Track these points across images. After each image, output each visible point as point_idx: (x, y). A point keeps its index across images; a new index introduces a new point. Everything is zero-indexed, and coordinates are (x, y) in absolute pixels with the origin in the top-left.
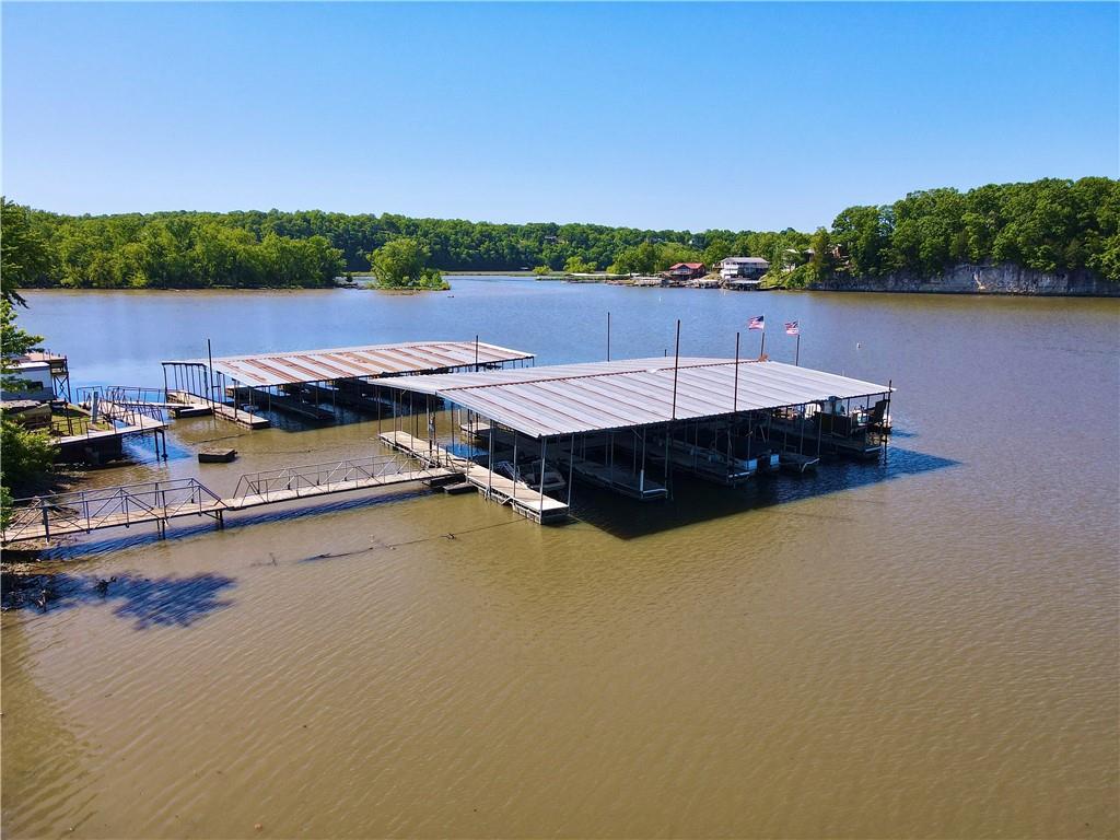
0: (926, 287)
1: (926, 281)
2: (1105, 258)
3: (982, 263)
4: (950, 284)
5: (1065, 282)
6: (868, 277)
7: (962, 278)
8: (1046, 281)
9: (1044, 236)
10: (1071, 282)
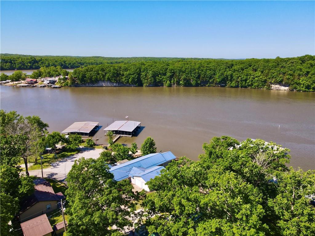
0: (94, 85)
1: (94, 84)
2: (123, 80)
3: (104, 81)
4: (99, 85)
5: (117, 84)
6: (82, 84)
7: (100, 84)
8: (115, 84)
9: (113, 76)
10: (119, 84)
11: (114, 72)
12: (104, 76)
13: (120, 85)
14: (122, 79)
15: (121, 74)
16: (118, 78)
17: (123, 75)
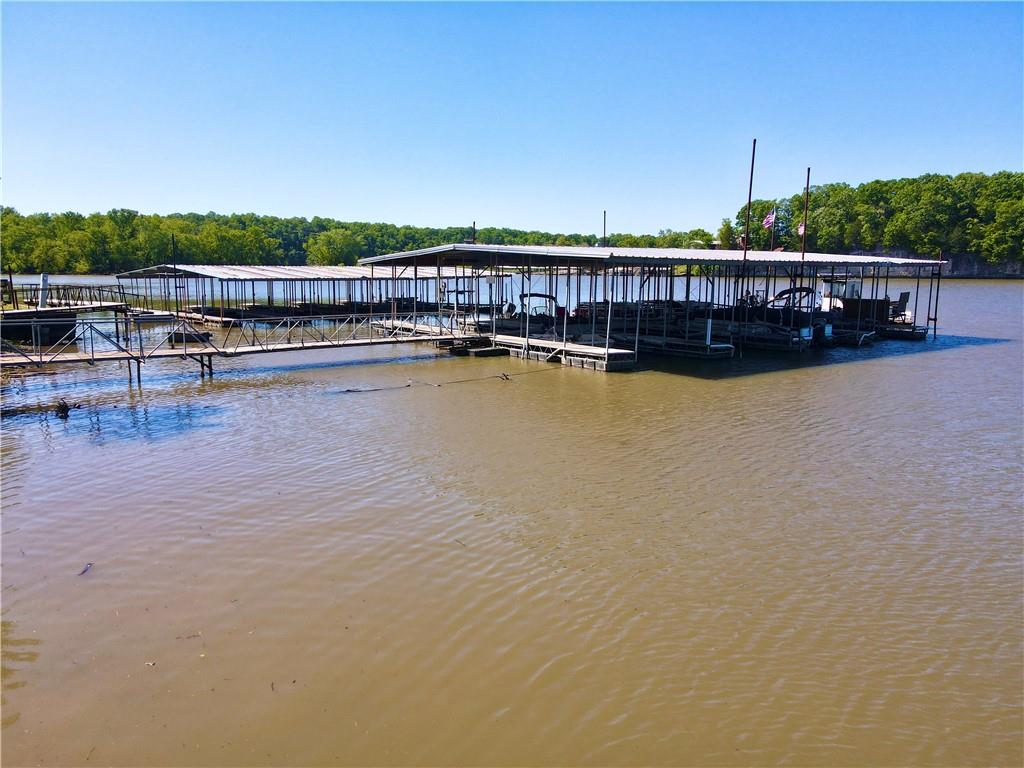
2: (986, 243)
5: (949, 265)
9: (930, 224)
10: (955, 266)
11: (937, 206)
12: (876, 226)
13: (963, 272)
14: (982, 237)
15: (973, 213)
16: (956, 233)
17: (989, 217)
